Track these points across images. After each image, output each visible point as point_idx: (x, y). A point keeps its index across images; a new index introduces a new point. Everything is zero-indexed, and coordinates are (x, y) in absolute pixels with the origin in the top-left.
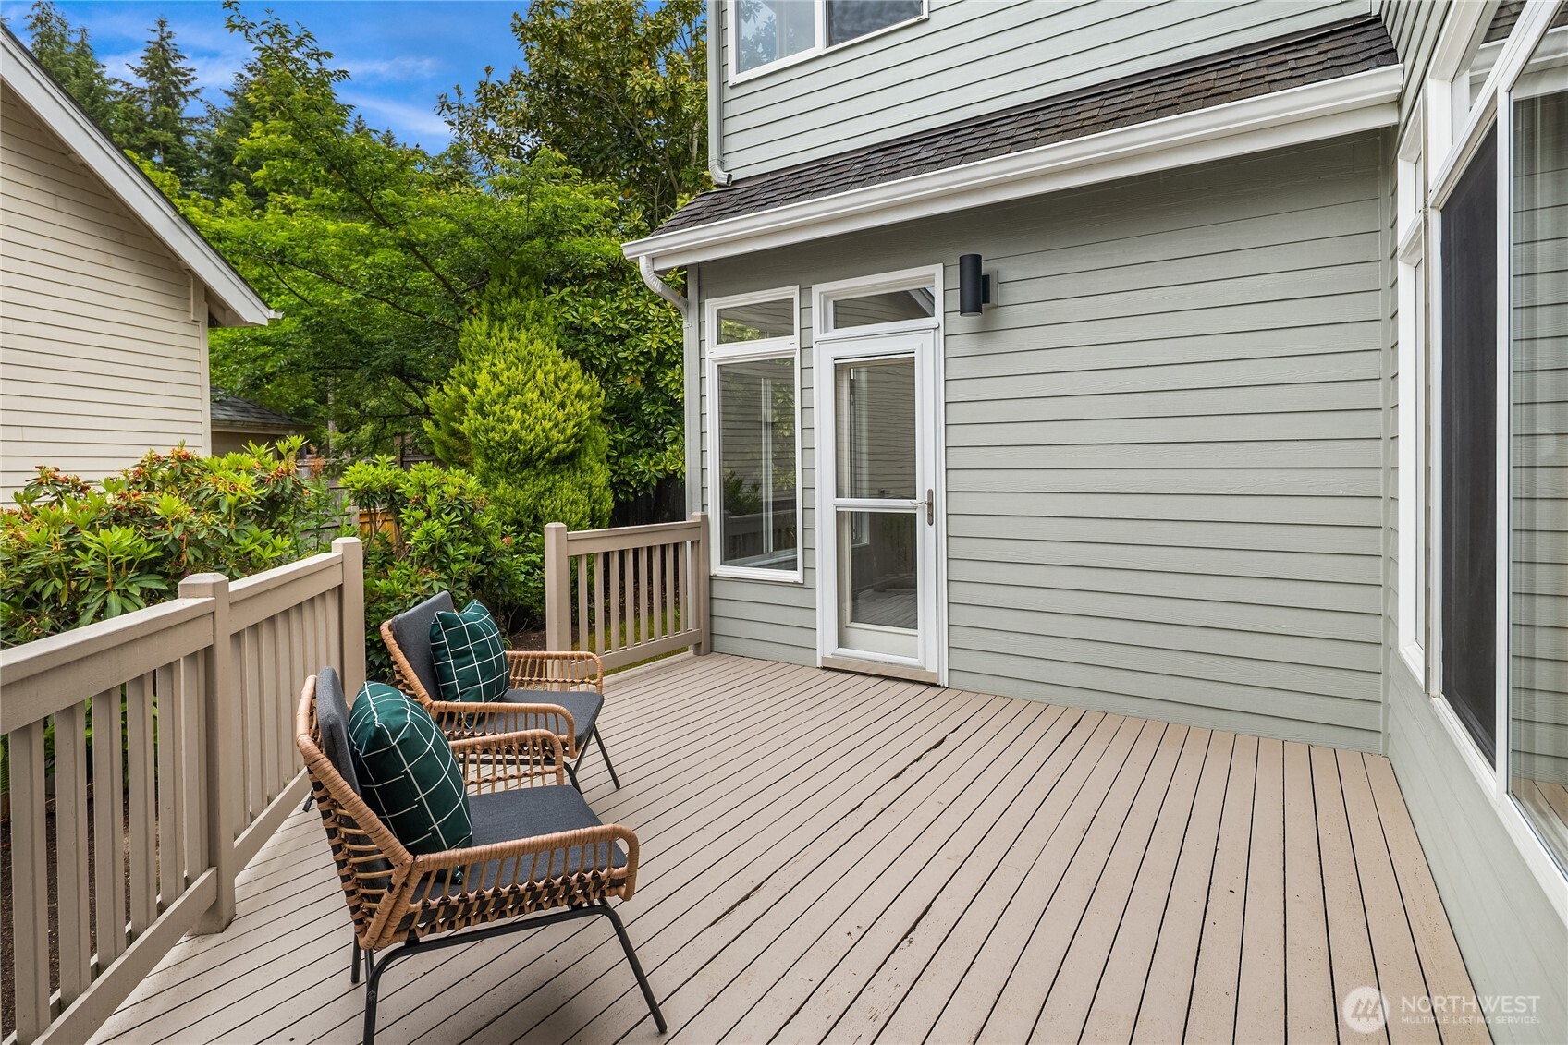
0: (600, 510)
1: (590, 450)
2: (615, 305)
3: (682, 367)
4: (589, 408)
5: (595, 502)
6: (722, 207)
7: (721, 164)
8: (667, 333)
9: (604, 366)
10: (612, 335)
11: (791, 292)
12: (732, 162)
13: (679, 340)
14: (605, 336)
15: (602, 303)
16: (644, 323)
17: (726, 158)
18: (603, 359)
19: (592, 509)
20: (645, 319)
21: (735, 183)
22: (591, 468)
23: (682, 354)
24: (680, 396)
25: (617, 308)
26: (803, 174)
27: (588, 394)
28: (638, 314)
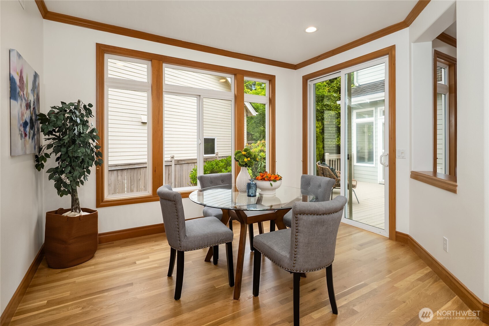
0: (321, 153)
1: (319, 139)
2: (322, 104)
3: (340, 118)
4: (319, 130)
5: (320, 151)
6: (358, 92)
7: (357, 82)
8: (336, 110)
9: (320, 119)
10: (322, 111)
11: (373, 109)
12: (359, 81)
13: (339, 111)
14: (320, 111)
15: (319, 104)
16: (330, 108)
17: (358, 80)
18: (320, 117)
19: (319, 153)
20: (331, 107)
21: (360, 85)
22: (319, 144)
23: (340, 115)
24: (340, 126)
25: (323, 104)
26: (376, 84)
27: (319, 127)
28: (329, 106)
